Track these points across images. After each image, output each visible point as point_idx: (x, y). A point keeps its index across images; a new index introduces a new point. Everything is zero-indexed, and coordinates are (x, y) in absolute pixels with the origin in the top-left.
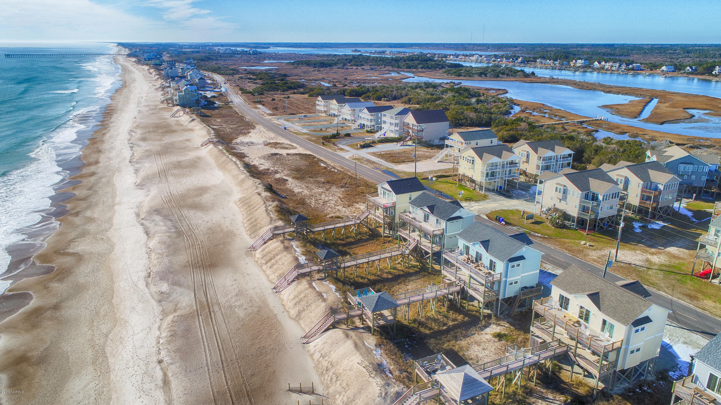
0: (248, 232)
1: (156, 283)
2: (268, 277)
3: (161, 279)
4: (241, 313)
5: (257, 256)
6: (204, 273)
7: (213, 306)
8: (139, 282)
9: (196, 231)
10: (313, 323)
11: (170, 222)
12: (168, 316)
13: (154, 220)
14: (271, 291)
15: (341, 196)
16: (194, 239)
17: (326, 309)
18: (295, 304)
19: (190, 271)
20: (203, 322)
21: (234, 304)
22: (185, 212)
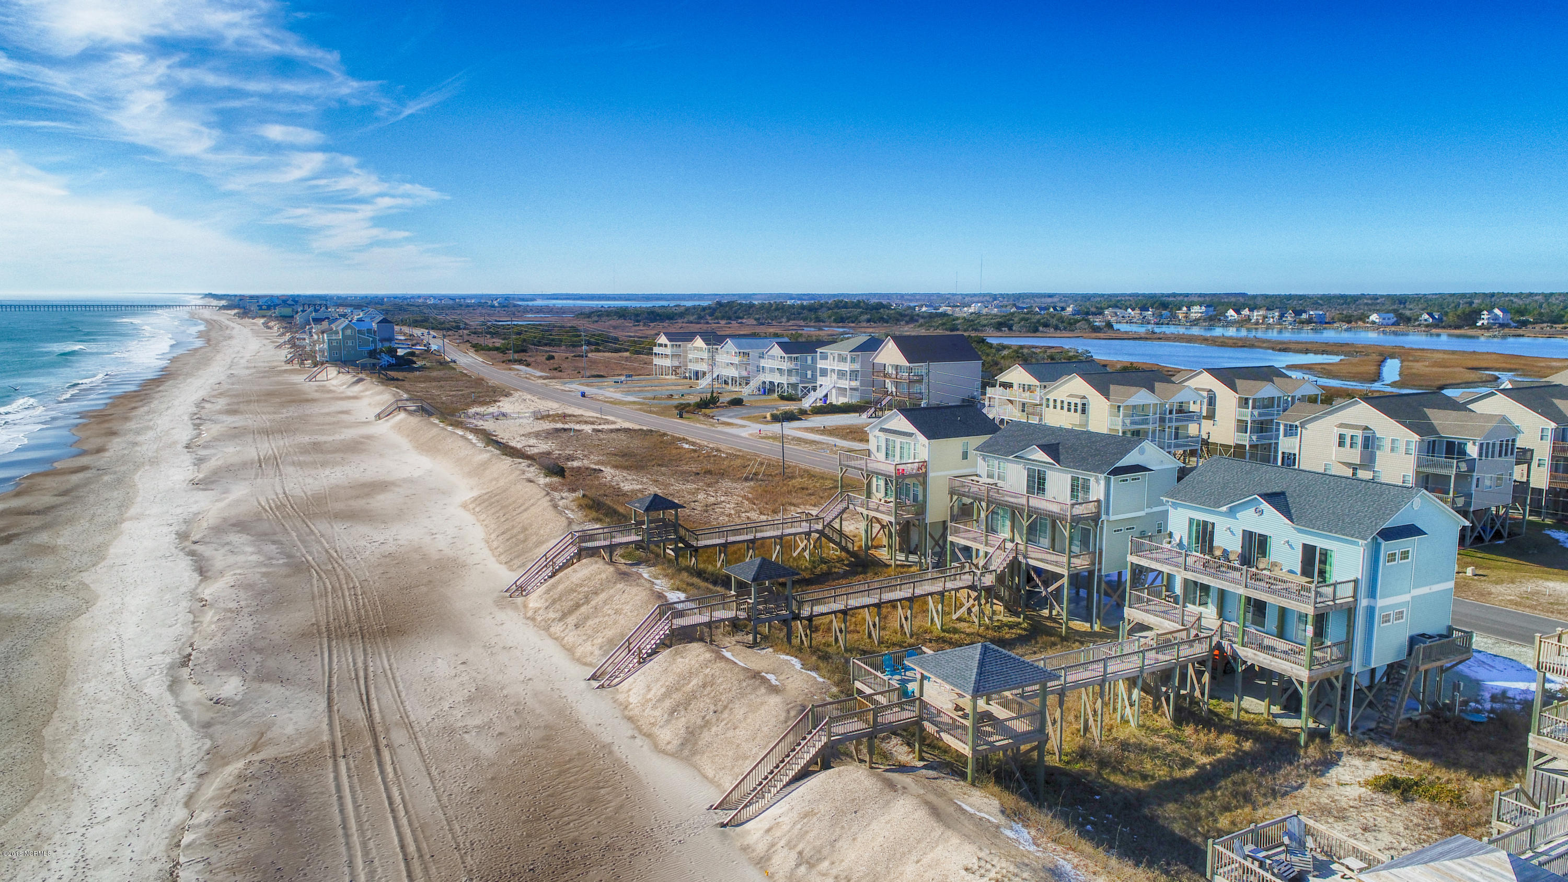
0: (502, 557)
1: (204, 679)
2: (570, 650)
3: (222, 667)
4: (487, 748)
5: (531, 605)
6: (365, 650)
7: (387, 730)
8: (150, 680)
9: (350, 562)
10: (746, 758)
11: (274, 547)
12: (227, 764)
13: (227, 544)
14: (583, 684)
15: (750, 496)
16: (342, 577)
17: (788, 711)
18: (673, 711)
19: (321, 644)
20: (349, 777)
21: (460, 724)
22: (321, 526)
